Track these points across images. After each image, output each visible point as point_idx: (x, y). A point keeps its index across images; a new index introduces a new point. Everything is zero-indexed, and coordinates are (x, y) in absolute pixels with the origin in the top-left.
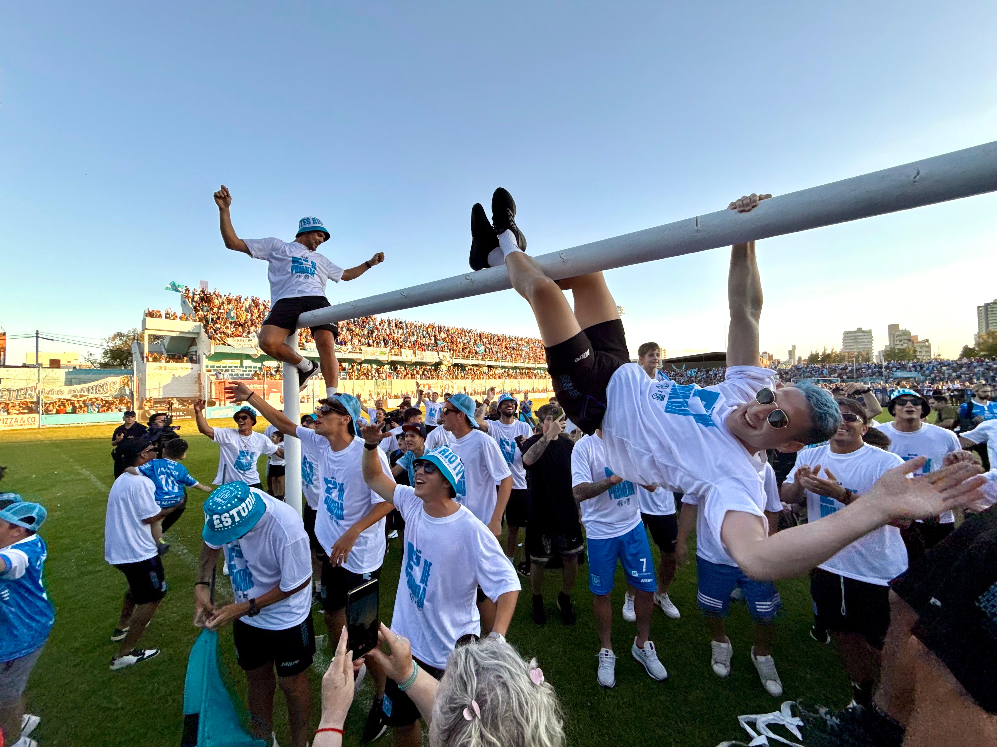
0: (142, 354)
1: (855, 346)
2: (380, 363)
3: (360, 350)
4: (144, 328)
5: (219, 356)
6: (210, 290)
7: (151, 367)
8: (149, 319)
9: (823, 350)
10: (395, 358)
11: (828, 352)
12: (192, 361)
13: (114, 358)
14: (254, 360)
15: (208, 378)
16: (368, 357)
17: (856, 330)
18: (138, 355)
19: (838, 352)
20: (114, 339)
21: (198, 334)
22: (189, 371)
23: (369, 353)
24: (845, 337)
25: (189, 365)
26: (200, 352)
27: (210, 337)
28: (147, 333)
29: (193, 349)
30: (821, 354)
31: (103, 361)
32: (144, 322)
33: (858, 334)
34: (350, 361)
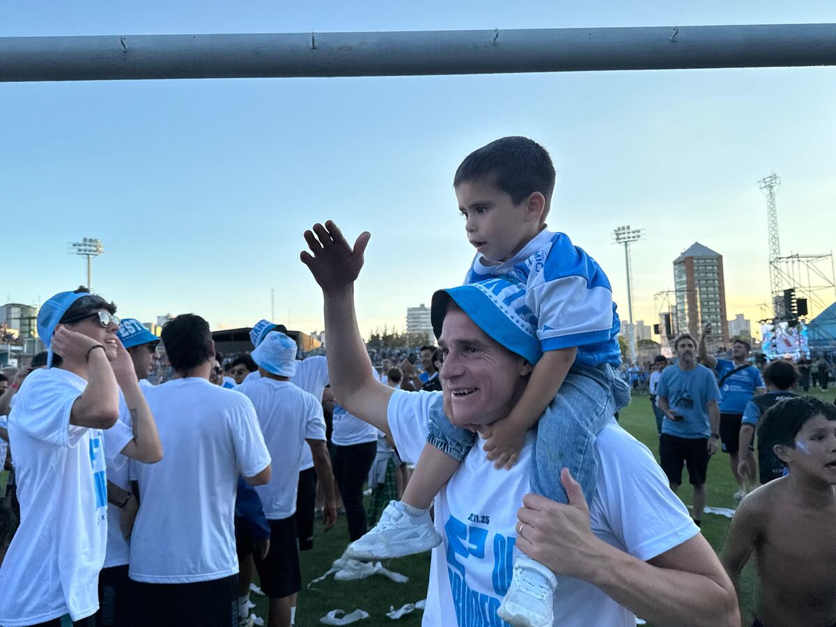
1: (418, 327)
9: (384, 331)
11: (389, 333)
17: (419, 306)
19: (400, 334)
24: (408, 315)
30: (381, 335)
33: (420, 312)
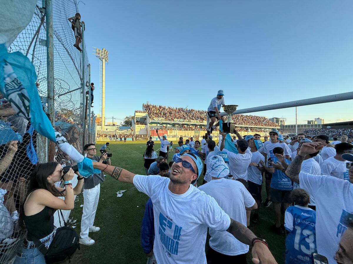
0: (134, 122)
2: (196, 125)
3: (190, 121)
4: (135, 115)
5: (152, 123)
6: (149, 104)
7: (136, 126)
8: (136, 113)
10: (201, 124)
12: (145, 125)
13: (126, 124)
14: (160, 124)
15: (149, 129)
16: (193, 123)
18: (133, 123)
20: (126, 118)
21: (147, 117)
22: (145, 127)
23: (193, 122)
25: (144, 126)
26: (147, 122)
27: (150, 118)
28: (135, 117)
29: (145, 121)
31: (123, 124)
32: (135, 114)
34: (187, 125)
